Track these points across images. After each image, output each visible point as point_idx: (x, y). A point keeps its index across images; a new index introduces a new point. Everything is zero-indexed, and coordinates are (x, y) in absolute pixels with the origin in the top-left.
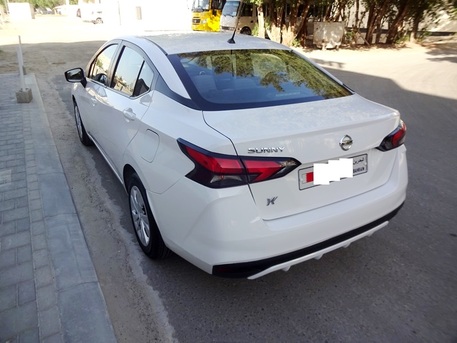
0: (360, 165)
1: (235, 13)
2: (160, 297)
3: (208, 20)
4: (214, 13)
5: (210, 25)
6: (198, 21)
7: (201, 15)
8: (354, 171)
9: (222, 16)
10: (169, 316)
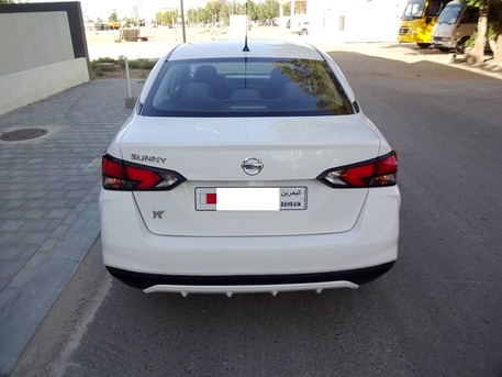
0: (294, 199)
1: (453, 20)
2: (110, 290)
3: (419, 30)
4: (428, 22)
5: (421, 36)
6: (406, 31)
7: (409, 24)
8: (282, 204)
9: (436, 25)
10: (101, 309)
